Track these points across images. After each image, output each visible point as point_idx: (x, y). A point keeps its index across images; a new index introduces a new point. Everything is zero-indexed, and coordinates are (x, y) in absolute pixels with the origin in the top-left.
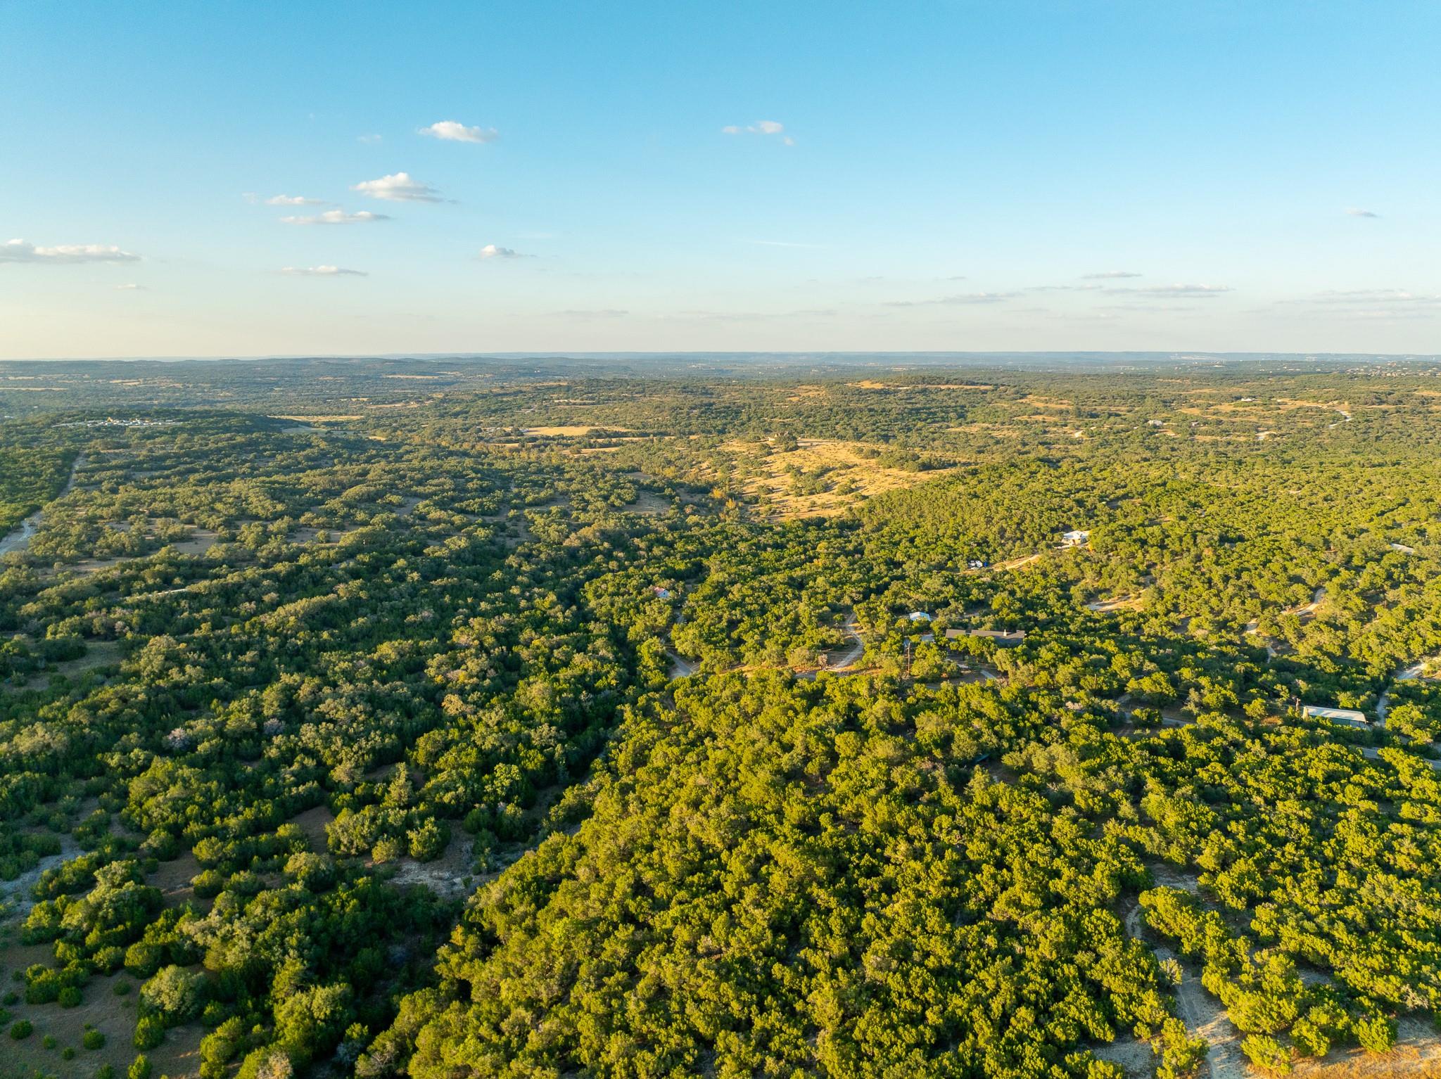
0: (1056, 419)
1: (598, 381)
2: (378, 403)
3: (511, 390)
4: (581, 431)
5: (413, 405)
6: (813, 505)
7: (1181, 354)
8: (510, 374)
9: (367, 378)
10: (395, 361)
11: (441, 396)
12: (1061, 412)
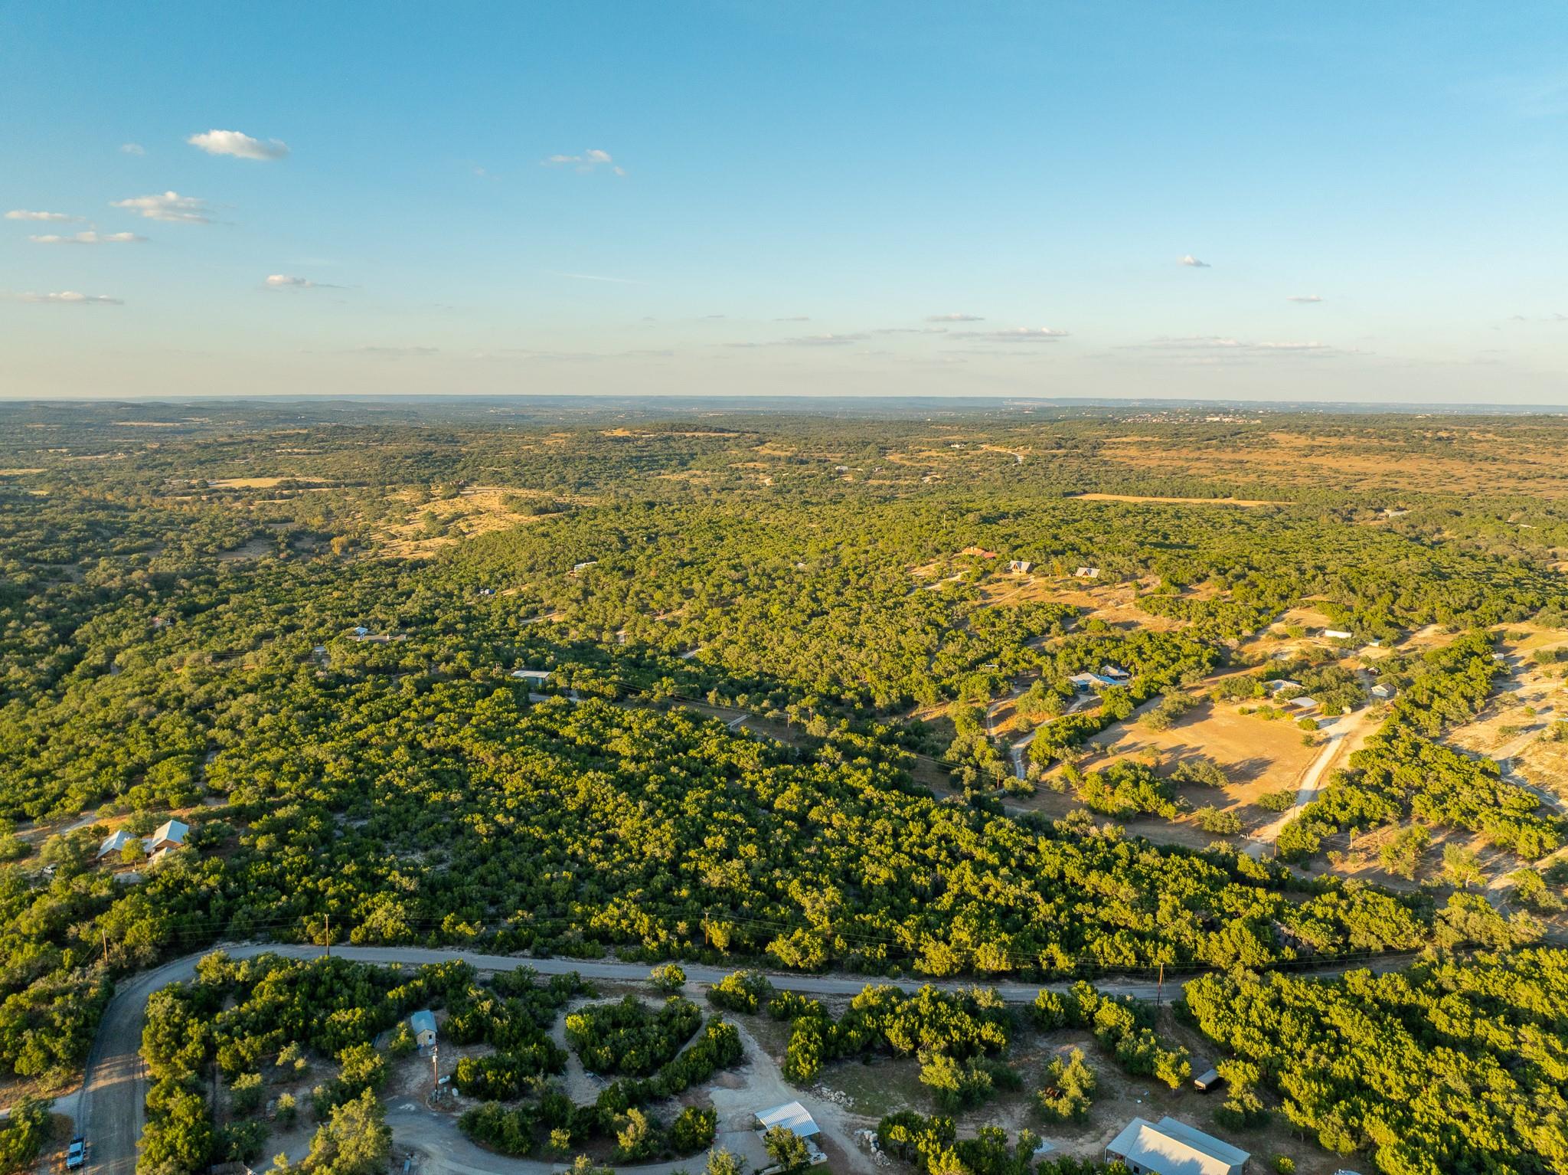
0: (766, 465)
1: (344, 428)
2: (78, 454)
3: (240, 439)
4: (268, 483)
5: (121, 456)
6: (417, 548)
7: (1014, 399)
8: (267, 421)
9: (88, 425)
10: (133, 406)
11: (155, 446)
12: (773, 459)
